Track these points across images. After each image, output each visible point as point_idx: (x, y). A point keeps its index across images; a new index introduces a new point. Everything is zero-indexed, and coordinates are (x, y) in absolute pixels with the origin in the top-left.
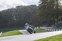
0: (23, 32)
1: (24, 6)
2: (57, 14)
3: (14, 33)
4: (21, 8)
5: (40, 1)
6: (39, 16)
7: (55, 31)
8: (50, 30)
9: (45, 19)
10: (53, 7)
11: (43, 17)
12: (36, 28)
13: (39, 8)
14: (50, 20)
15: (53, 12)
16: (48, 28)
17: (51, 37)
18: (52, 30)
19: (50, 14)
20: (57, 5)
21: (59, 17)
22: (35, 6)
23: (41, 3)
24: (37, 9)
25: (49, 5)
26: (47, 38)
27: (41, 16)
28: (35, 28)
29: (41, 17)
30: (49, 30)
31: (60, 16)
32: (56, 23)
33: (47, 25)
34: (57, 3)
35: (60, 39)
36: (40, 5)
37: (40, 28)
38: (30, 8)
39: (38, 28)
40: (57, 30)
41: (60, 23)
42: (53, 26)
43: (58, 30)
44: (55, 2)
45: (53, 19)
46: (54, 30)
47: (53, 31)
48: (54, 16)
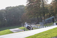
1: (13, 7)
2: (44, 12)
3: (5, 32)
5: (27, 1)
8: (38, 27)
9: (33, 18)
10: (39, 6)
11: (31, 16)
13: (27, 7)
16: (37, 26)
17: (38, 34)
18: (40, 27)
19: (37, 13)
20: (43, 3)
21: (46, 15)
22: (23, 6)
23: (28, 3)
24: (25, 9)
25: (36, 5)
26: (35, 35)
29: (29, 16)
30: (37, 27)
31: (47, 14)
32: (43, 21)
33: (35, 23)
34: (43, 2)
35: (47, 35)
36: (27, 5)
38: (18, 8)
40: (44, 27)
41: (47, 20)
43: (45, 27)
44: (41, 1)
46: (42, 27)
48: (40, 14)
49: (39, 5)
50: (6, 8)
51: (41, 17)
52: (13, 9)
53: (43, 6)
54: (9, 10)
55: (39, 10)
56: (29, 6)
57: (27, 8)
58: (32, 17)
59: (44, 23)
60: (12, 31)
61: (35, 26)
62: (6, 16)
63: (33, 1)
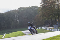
1: (26, 8)
4: (23, 9)
5: (41, 2)
6: (40, 16)
7: (57, 31)
8: (52, 30)
9: (46, 20)
10: (54, 8)
11: (45, 17)
12: (39, 28)
14: (52, 20)
16: (50, 28)
18: (54, 30)
19: (51, 14)
20: (58, 5)
22: (36, 7)
24: (39, 10)
25: (50, 6)
27: (43, 16)
28: (38, 28)
30: (50, 30)
32: (57, 23)
33: (48, 25)
36: (41, 6)
37: (42, 28)
38: (32, 9)
39: (40, 28)
40: (58, 30)
44: (56, 3)
45: (54, 19)
46: (56, 30)
47: (55, 31)
48: (55, 16)
49: (54, 6)
50: (19, 8)
51: (55, 19)
52: (26, 10)
53: (58, 7)
54: (22, 11)
55: (54, 12)
56: (43, 7)
57: (41, 9)
58: (46, 19)
59: (58, 26)
61: (49, 29)
62: (18, 17)
63: (48, 2)
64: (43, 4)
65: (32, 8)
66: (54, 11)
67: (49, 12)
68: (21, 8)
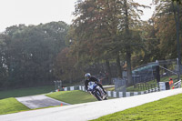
0: (31, 102)
1: (31, 27)
2: (128, 47)
4: (19, 32)
5: (76, 11)
7: (124, 96)
8: (109, 95)
9: (92, 63)
10: (114, 27)
11: (87, 56)
12: (69, 89)
13: (74, 29)
14: (108, 63)
15: (114, 40)
18: (115, 93)
21: (133, 55)
22: (61, 24)
23: (79, 16)
24: (68, 33)
25: (103, 21)
26: (102, 118)
27: (81, 53)
28: (66, 89)
29: (80, 56)
31: (137, 53)
32: (124, 74)
34: (126, 13)
36: (76, 21)
37: (78, 88)
38: (47, 30)
39: (72, 88)
40: (128, 93)
41: (137, 73)
42: (116, 81)
43: (132, 95)
44: (120, 12)
45: (115, 61)
46: (121, 93)
47: (118, 97)
48: (117, 52)
49: (115, 22)
50: (8, 29)
51: (118, 61)
52: (31, 34)
53: (127, 27)
54: (18, 36)
56: (81, 24)
57: (76, 31)
58: (90, 61)
59: (127, 82)
60: (25, 103)
62: (6, 56)
63: (96, 10)
64: (82, 17)
65: (48, 27)
66: (113, 37)
67: (98, 41)
68: (14, 28)
